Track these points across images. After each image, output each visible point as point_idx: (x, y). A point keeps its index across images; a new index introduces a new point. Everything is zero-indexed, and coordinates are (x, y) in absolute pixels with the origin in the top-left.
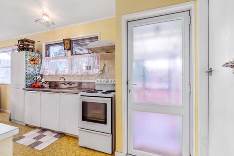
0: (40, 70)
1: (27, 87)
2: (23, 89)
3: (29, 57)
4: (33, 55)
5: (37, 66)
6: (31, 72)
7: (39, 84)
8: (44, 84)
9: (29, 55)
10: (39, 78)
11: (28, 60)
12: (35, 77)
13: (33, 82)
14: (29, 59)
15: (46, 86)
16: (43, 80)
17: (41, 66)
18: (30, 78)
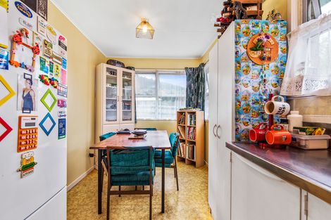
0: (279, 82)
1: (238, 140)
2: (228, 146)
3: (244, 40)
4: (257, 29)
5: (272, 65)
6: (250, 89)
7: (282, 133)
8: (303, 136)
9: (246, 33)
10: (282, 110)
11: (242, 50)
12: (266, 104)
13: (256, 121)
14: (246, 47)
15: (311, 145)
16: (296, 118)
17: (284, 64)
18: (246, 110)
